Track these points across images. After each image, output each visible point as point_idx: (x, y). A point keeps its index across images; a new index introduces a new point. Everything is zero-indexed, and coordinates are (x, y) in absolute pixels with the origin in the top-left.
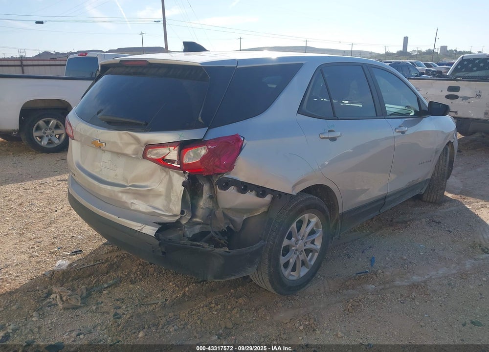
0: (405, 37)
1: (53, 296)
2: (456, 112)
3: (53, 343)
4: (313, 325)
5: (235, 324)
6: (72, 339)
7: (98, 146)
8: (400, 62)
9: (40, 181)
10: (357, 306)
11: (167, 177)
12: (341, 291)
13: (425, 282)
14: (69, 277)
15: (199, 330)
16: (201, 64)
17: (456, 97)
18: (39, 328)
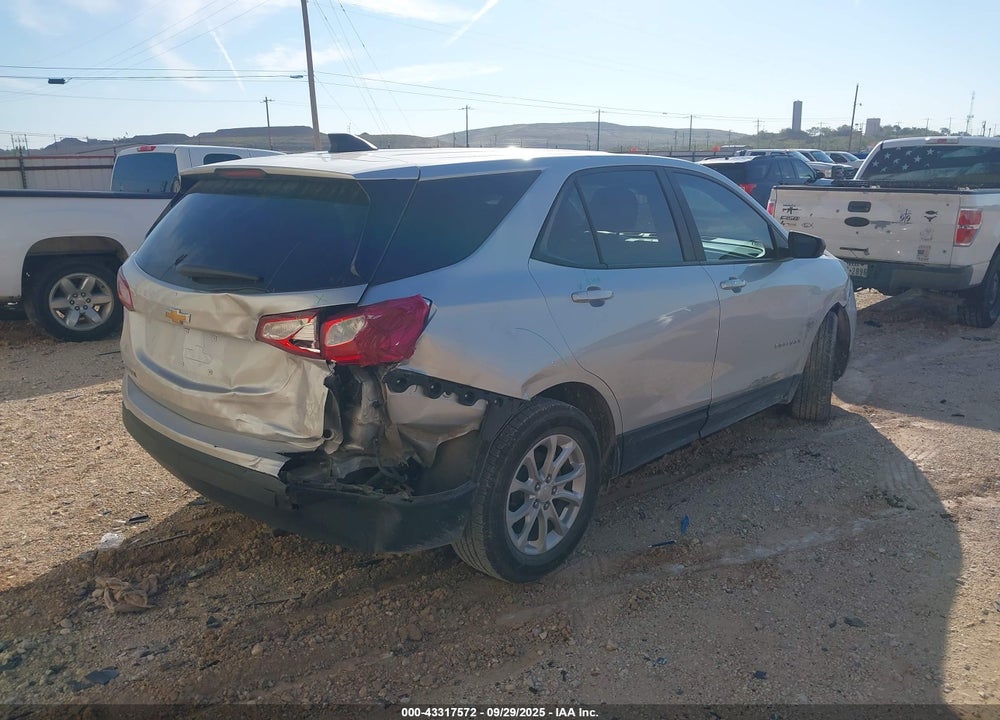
0: (795, 103)
1: (95, 593)
2: (866, 250)
3: (99, 669)
4: (564, 631)
5: (427, 634)
6: (133, 662)
7: (178, 320)
8: (781, 153)
9: (65, 394)
10: (647, 598)
11: (300, 371)
12: (621, 576)
13: (775, 558)
14: (126, 561)
15: (360, 642)
16: (354, 175)
17: (863, 222)
18: (74, 646)
